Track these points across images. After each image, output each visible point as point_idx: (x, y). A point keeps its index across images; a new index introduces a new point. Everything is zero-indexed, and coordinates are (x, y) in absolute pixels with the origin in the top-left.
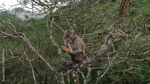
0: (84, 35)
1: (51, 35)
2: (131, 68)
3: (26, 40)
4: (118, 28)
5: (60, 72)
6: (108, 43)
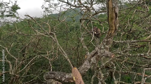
1: (82, 37)
4: (105, 44)
6: (91, 60)
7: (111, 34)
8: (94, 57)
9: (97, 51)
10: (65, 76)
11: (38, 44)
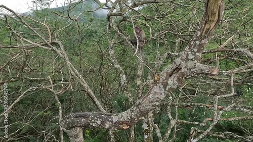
1: (111, 48)
6: (167, 84)
7: (208, 30)
8: (172, 77)
9: (178, 64)
10: (110, 119)
11: (25, 64)
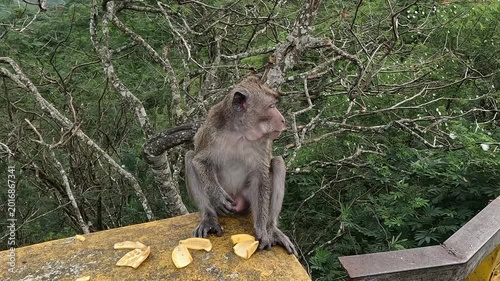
0: (218, 58)
1: (108, 62)
2: (359, 151)
3: (25, 82)
4: (307, 24)
5: (162, 152)
6: (284, 64)
9: (291, 41)
